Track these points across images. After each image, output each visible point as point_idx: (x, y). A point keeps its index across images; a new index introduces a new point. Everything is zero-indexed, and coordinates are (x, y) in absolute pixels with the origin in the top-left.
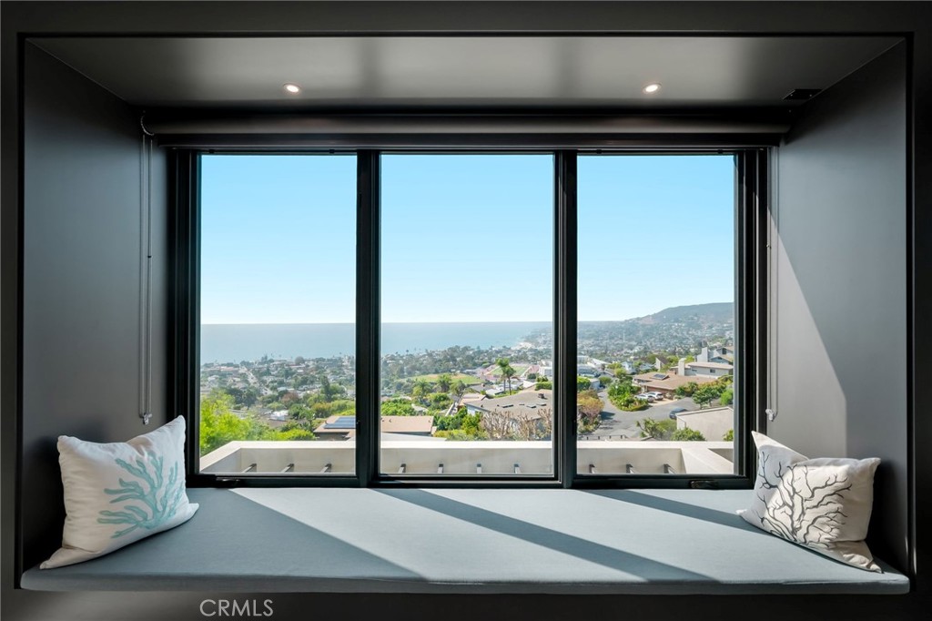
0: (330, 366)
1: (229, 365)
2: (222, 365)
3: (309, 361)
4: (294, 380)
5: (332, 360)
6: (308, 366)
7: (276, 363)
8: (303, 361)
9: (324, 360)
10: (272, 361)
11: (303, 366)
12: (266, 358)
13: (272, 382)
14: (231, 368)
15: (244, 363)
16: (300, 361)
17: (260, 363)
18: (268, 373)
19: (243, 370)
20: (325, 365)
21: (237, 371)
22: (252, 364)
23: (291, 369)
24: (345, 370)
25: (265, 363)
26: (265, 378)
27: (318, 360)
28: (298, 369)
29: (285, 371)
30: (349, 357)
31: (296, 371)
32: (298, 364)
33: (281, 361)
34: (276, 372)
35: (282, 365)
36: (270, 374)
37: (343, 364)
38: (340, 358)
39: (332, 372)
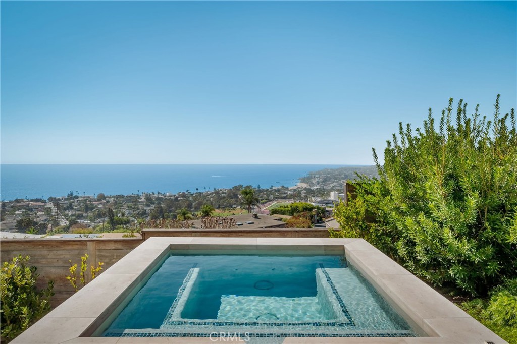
0: (128, 201)
1: (37, 200)
2: (32, 201)
3: (110, 197)
4: (92, 214)
5: (130, 197)
6: (108, 202)
7: (80, 199)
8: (104, 198)
9: (123, 196)
10: (77, 197)
11: (105, 201)
12: (72, 194)
13: (73, 215)
14: (39, 203)
15: (51, 199)
16: (102, 197)
17: (66, 199)
18: (70, 207)
19: (50, 205)
20: (123, 201)
21: (44, 206)
22: (59, 200)
23: (92, 204)
25: (70, 199)
26: (67, 212)
27: (118, 197)
28: (99, 204)
29: (87, 206)
30: (147, 195)
31: (96, 206)
32: (99, 200)
33: (84, 197)
34: (79, 207)
35: (85, 201)
36: (72, 209)
37: (140, 200)
38: (138, 195)
39: (128, 207)
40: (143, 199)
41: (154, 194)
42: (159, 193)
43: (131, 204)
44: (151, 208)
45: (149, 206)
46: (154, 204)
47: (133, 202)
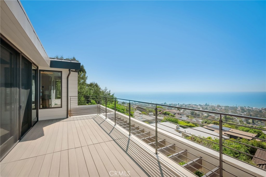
0: (231, 109)
1: (195, 105)
2: (193, 105)
3: (223, 106)
5: (232, 107)
6: (222, 108)
8: (220, 107)
9: (229, 107)
10: (209, 105)
11: (220, 108)
12: (207, 104)
14: (196, 106)
15: (199, 105)
16: (219, 106)
17: (204, 106)
19: (199, 107)
20: (229, 109)
22: (202, 105)
23: (215, 109)
24: (238, 112)
25: (206, 105)
27: (226, 107)
28: (218, 109)
29: (213, 109)
30: (241, 107)
31: (217, 109)
32: (218, 107)
33: (211, 105)
34: (210, 109)
35: (212, 107)
36: (207, 109)
37: (238, 109)
38: (236, 107)
39: (232, 111)
40: (239, 109)
41: (246, 107)
42: (248, 107)
43: (233, 110)
44: (245, 114)
45: (243, 113)
46: (246, 112)
47: (234, 110)
